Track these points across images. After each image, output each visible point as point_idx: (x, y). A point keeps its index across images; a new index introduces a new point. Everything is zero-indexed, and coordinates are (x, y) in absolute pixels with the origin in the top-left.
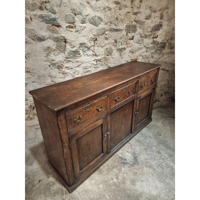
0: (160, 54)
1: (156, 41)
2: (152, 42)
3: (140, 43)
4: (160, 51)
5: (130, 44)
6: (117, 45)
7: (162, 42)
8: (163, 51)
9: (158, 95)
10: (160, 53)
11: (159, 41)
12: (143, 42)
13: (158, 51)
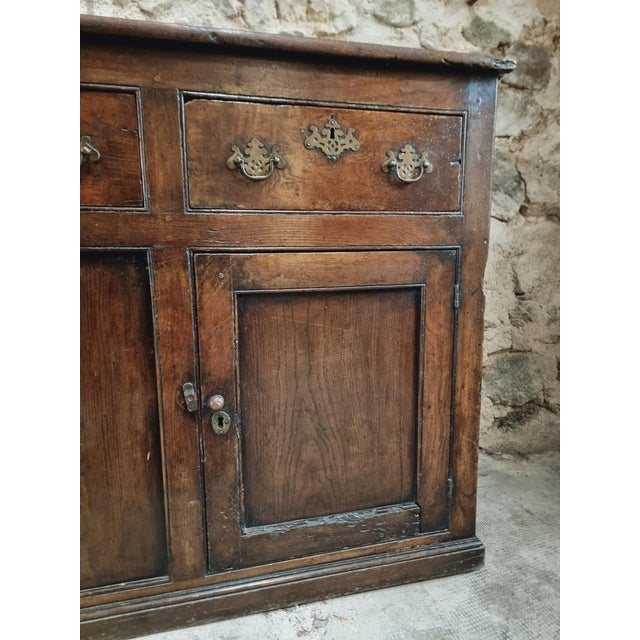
0: (522, 111)
1: (492, 23)
2: (466, 23)
3: (397, 20)
4: (520, 95)
5: (333, 17)
6: (246, 13)
7: (528, 43)
8: (537, 97)
9: (539, 371)
10: (524, 108)
11: (506, 28)
12: (412, 14)
13: (511, 92)
